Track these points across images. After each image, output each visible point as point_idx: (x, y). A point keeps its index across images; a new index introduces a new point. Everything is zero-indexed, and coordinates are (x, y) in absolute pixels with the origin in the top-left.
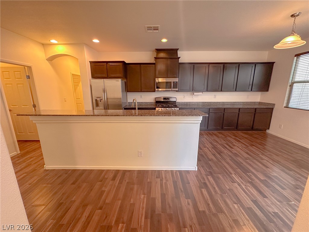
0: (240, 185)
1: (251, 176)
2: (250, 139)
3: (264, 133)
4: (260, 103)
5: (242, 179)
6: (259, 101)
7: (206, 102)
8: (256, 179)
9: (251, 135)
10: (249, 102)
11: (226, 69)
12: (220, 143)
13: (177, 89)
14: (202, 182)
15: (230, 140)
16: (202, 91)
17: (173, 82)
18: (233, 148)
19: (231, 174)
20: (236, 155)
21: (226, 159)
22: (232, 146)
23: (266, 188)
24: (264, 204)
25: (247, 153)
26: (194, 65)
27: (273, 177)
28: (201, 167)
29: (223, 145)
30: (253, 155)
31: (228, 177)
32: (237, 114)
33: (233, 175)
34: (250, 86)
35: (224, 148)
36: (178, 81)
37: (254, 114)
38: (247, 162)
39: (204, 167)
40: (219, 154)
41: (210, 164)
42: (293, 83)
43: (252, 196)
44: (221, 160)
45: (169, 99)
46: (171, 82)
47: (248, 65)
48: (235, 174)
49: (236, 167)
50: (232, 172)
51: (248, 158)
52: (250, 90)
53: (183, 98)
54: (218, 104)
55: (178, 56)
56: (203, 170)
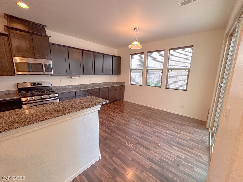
0: (135, 151)
1: (135, 137)
2: (119, 108)
3: (122, 101)
4: (117, 83)
5: (133, 144)
6: (116, 81)
7: (83, 85)
8: (139, 139)
9: (118, 105)
12: (104, 118)
13: (52, 73)
14: (112, 169)
15: (109, 113)
16: (79, 75)
17: (44, 64)
18: (114, 119)
19: (125, 143)
20: (118, 124)
21: (115, 131)
22: (112, 118)
23: (146, 142)
24: (153, 156)
25: (123, 119)
26: (68, 49)
27: (144, 132)
28: (103, 152)
29: (107, 119)
30: (126, 119)
31: (125, 148)
32: (108, 91)
33: (127, 144)
34: (112, 71)
35: (109, 122)
36: (51, 63)
37: (116, 90)
38: (127, 127)
39: (104, 149)
40: (108, 129)
41: (107, 143)
42: (131, 70)
43: (145, 155)
44: (113, 134)
45: (41, 85)
46: (42, 64)
47: (108, 56)
48: (127, 142)
49: (124, 135)
50: (125, 141)
51: (126, 123)
52: (112, 74)
53: (60, 82)
54: (93, 85)
55: (46, 34)
56: (106, 154)
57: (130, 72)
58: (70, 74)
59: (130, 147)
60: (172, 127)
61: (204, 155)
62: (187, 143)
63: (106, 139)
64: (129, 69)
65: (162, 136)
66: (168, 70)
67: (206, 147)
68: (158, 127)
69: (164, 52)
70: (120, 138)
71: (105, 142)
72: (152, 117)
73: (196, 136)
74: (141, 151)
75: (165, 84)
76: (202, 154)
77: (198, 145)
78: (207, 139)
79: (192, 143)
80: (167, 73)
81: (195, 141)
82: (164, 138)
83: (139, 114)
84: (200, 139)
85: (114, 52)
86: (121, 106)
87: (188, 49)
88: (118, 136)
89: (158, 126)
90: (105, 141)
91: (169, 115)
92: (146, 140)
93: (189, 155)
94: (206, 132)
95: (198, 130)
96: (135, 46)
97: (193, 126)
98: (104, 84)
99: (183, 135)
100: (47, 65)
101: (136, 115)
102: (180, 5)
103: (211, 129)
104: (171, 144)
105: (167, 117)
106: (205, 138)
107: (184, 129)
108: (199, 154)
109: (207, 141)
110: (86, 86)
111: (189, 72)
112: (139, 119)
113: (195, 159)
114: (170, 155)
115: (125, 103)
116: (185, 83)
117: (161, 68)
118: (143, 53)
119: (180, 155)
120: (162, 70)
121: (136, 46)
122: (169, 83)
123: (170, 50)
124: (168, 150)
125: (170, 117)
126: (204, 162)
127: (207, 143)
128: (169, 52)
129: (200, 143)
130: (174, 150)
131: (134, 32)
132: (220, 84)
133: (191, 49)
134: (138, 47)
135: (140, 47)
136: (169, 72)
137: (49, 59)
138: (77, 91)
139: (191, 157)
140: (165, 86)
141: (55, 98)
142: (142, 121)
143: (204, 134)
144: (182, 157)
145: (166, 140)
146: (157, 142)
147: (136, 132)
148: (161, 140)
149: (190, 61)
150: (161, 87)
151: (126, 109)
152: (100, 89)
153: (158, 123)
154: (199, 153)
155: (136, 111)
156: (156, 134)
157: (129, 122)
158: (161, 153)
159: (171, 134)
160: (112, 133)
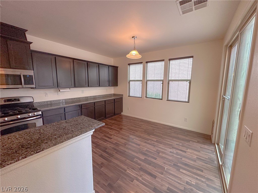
0: (138, 180)
1: (137, 161)
2: (117, 124)
3: (121, 115)
4: (114, 95)
5: (134, 170)
6: (113, 93)
7: (74, 98)
8: (141, 163)
10: (108, 94)
11: (90, 67)
12: (100, 137)
13: (34, 86)
15: (105, 131)
16: (70, 88)
17: (24, 76)
18: (112, 138)
19: (126, 171)
20: (117, 144)
21: (113, 154)
22: (110, 136)
23: (150, 167)
24: (159, 186)
25: (122, 138)
26: (55, 57)
27: (146, 153)
28: (98, 185)
29: (104, 139)
30: (126, 138)
31: (125, 177)
32: (104, 105)
33: (127, 171)
34: (108, 82)
35: (105, 142)
36: (33, 74)
37: (114, 103)
38: (127, 148)
39: (100, 182)
40: (105, 152)
41: (103, 172)
42: (130, 81)
43: (150, 185)
44: (110, 159)
45: (19, 100)
46: (20, 75)
47: (104, 66)
48: (128, 168)
49: (123, 159)
50: (125, 167)
51: (125, 143)
52: (108, 85)
53: (45, 96)
54: (87, 98)
55: (26, 40)
56: (101, 189)
57: (128, 83)
58: (58, 86)
59: (132, 175)
60: (177, 144)
61: (215, 178)
62: (196, 164)
63: (102, 166)
64: (127, 79)
65: (167, 157)
66: (169, 81)
67: (216, 167)
68: (161, 146)
69: (164, 62)
70: (118, 163)
71: (101, 171)
72: (154, 133)
73: (203, 154)
74: (145, 180)
75: (167, 96)
76: (213, 177)
77: (208, 165)
78: (215, 157)
79: (201, 163)
80: (168, 84)
81: (203, 160)
82: (170, 159)
83: (140, 130)
84: (208, 157)
85: (111, 61)
86: (118, 121)
87: (188, 60)
88: (117, 161)
89: (161, 144)
90: (101, 169)
91: (172, 130)
92: (150, 163)
93: (200, 180)
94: (212, 148)
95: (204, 145)
96: (133, 55)
97: (198, 142)
98: (100, 97)
99: (189, 154)
100: (26, 77)
101: (137, 131)
102: (181, 13)
103: (217, 144)
104: (178, 166)
105: (170, 132)
106: (213, 156)
107: (189, 145)
108: (210, 177)
109: (216, 159)
110: (79, 99)
111: (190, 83)
112: (140, 137)
113: (207, 184)
114: (179, 182)
115: (123, 117)
116: (187, 94)
117: (161, 79)
118: (142, 63)
119: (190, 181)
120: (163, 81)
121: (135, 56)
122: (171, 94)
123: (170, 60)
124: (176, 175)
125: (173, 132)
126: (217, 187)
127: (216, 162)
128: (169, 62)
129: (209, 162)
130: (183, 174)
131: (132, 41)
132: (223, 96)
133: (191, 60)
134: (137, 56)
135: (139, 56)
136: (170, 83)
137: (30, 69)
138: (67, 107)
139: (202, 182)
140: (166, 98)
141: (38, 117)
142: (144, 139)
143: (211, 151)
144: (192, 183)
145: (173, 161)
146: (163, 165)
147: (138, 153)
148: (167, 162)
149: (191, 72)
150: (162, 99)
151: (126, 125)
152: (94, 103)
153: (161, 140)
154: (211, 175)
155: (137, 127)
156: (160, 154)
157: (129, 141)
158: (169, 181)
159: (177, 154)
160: (109, 157)
